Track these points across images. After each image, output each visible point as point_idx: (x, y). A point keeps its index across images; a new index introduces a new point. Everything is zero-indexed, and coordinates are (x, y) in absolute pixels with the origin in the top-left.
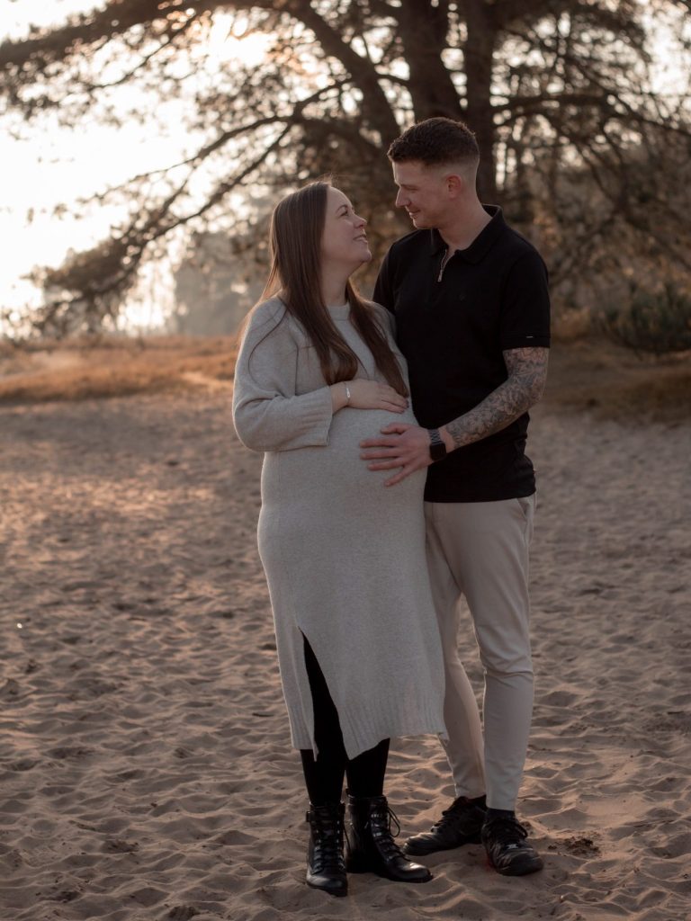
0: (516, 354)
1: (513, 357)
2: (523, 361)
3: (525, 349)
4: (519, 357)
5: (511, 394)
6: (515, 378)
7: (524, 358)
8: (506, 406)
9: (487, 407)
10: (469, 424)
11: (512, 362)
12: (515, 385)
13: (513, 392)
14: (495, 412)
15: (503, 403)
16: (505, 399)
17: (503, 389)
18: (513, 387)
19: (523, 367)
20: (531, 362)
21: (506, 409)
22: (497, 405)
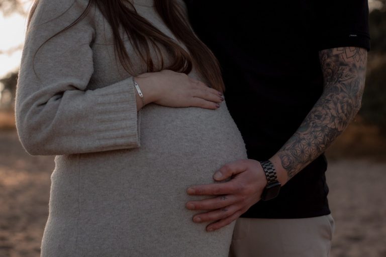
0: (337, 56)
1: (334, 58)
2: (346, 65)
3: (348, 49)
4: (341, 59)
5: (339, 105)
6: (339, 85)
7: (346, 60)
8: (336, 121)
9: (316, 126)
10: (303, 152)
11: (333, 64)
12: (341, 94)
13: (341, 103)
14: (327, 131)
15: (333, 117)
16: (334, 113)
17: (328, 101)
18: (340, 96)
19: (346, 71)
20: (354, 65)
21: (337, 126)
22: (326, 122)
